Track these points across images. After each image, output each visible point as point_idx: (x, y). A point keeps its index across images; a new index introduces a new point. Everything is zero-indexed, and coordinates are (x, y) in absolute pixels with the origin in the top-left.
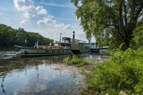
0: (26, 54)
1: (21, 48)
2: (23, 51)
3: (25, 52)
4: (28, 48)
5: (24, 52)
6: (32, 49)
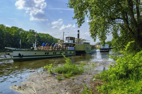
0: (20, 57)
1: (14, 50)
2: (16, 53)
3: (20, 55)
4: (23, 50)
5: (18, 55)
6: (27, 51)
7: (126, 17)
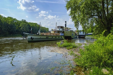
0: (32, 39)
1: (28, 35)
4: (33, 34)
6: (36, 35)
7: (100, 15)
